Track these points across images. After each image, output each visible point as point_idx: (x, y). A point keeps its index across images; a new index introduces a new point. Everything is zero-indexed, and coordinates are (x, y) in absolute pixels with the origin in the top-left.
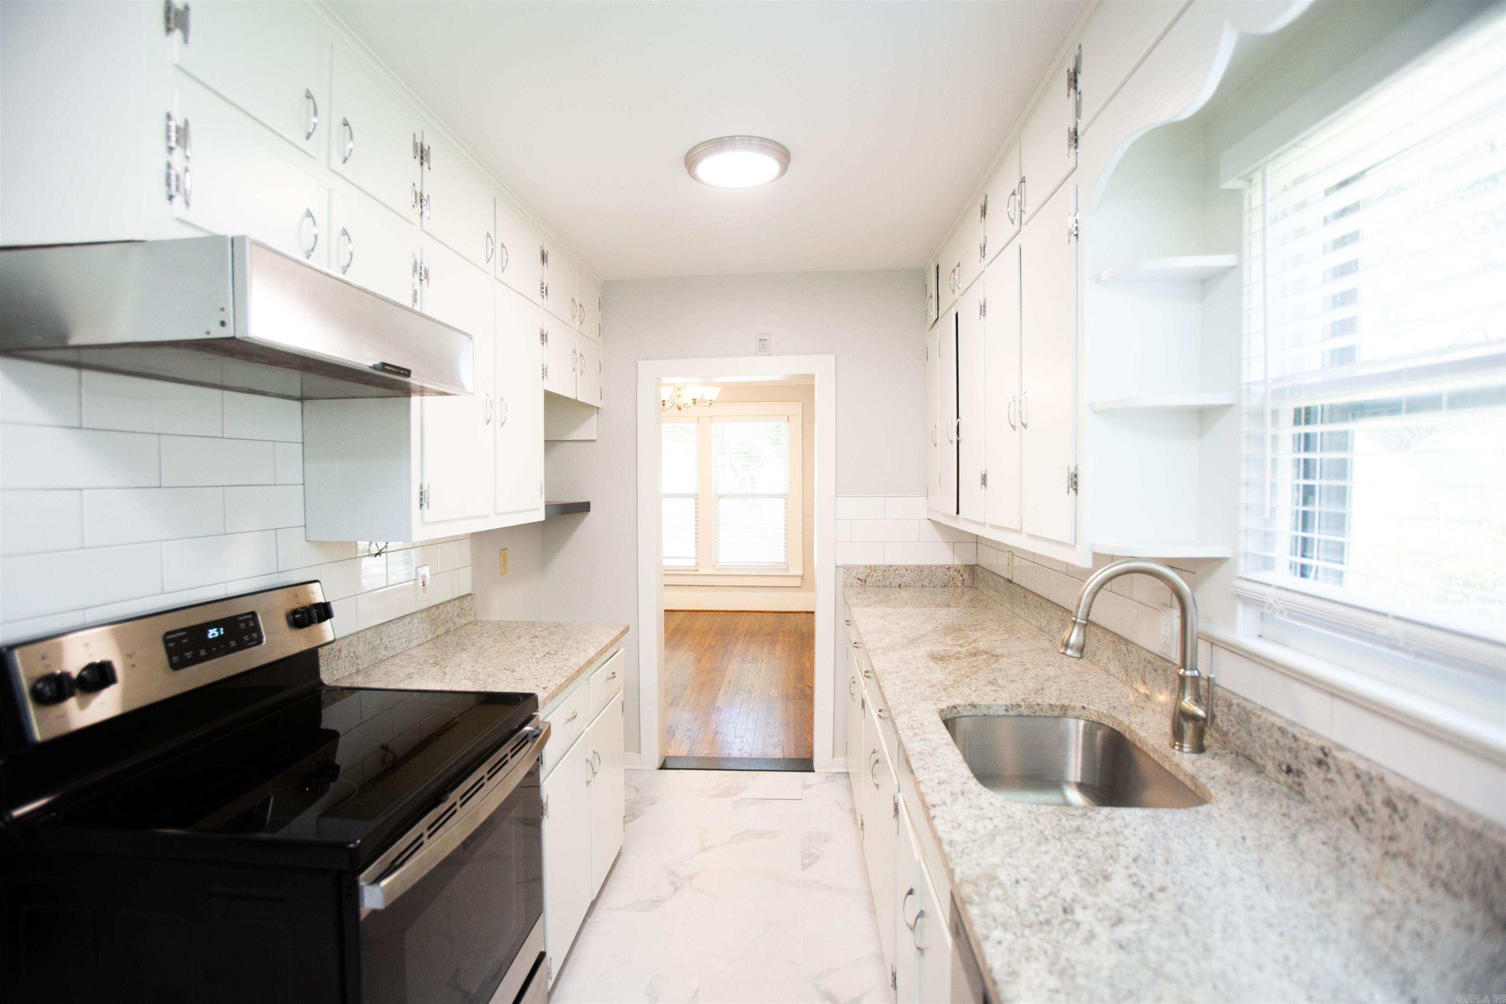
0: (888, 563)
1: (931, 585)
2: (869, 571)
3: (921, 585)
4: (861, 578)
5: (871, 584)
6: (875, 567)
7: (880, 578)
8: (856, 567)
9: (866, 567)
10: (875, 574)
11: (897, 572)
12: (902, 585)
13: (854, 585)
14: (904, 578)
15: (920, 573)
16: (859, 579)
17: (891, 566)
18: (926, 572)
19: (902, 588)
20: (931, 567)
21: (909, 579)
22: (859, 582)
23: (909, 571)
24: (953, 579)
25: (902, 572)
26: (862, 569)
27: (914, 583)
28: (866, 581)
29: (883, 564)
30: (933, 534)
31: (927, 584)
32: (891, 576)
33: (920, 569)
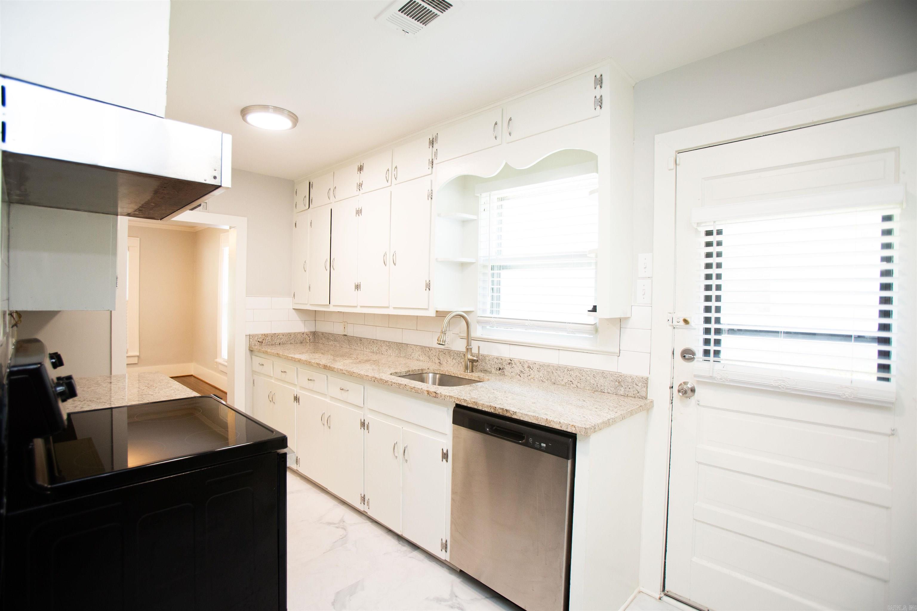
0: (273, 332)
1: (295, 343)
2: (264, 337)
3: (290, 343)
4: (260, 341)
5: (265, 344)
6: (267, 334)
7: (270, 340)
8: (257, 335)
9: (263, 335)
10: (267, 338)
11: (278, 337)
12: (281, 344)
13: (256, 345)
14: (282, 340)
15: (290, 337)
16: (258, 341)
17: (275, 334)
18: (293, 336)
19: (281, 345)
20: (295, 333)
21: (284, 340)
22: (259, 343)
23: (284, 336)
24: (305, 339)
25: (281, 337)
26: (260, 336)
27: (287, 342)
28: (262, 343)
29: (271, 333)
30: (295, 316)
31: (293, 342)
32: (275, 339)
33: (290, 334)
